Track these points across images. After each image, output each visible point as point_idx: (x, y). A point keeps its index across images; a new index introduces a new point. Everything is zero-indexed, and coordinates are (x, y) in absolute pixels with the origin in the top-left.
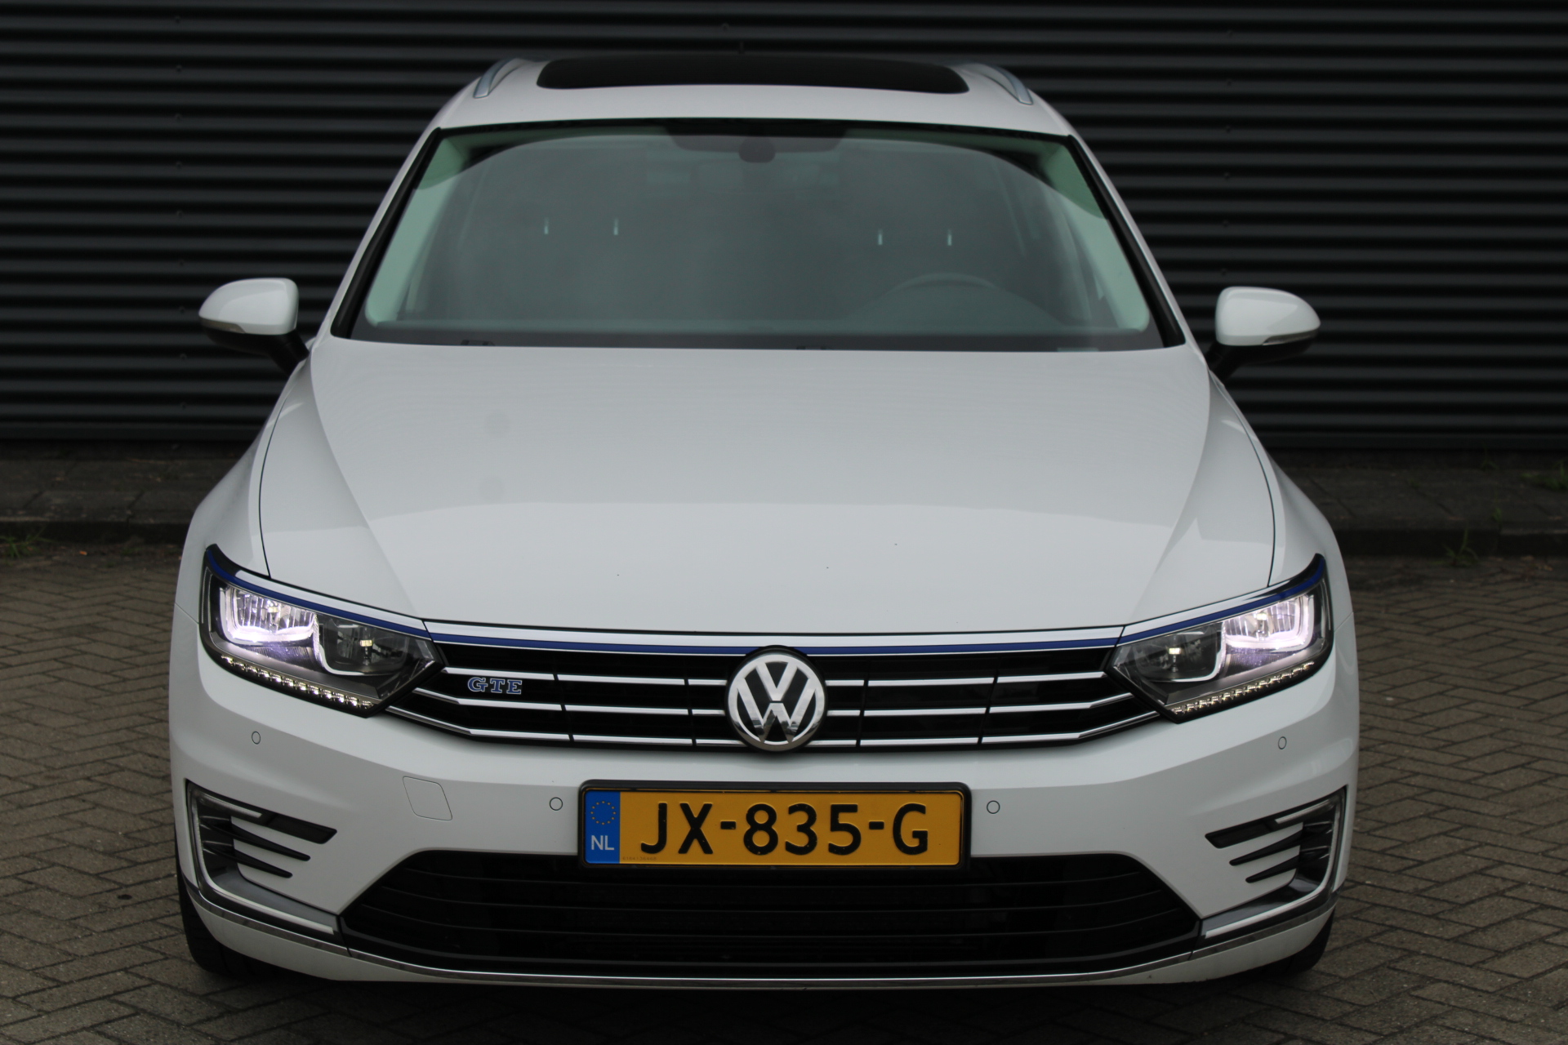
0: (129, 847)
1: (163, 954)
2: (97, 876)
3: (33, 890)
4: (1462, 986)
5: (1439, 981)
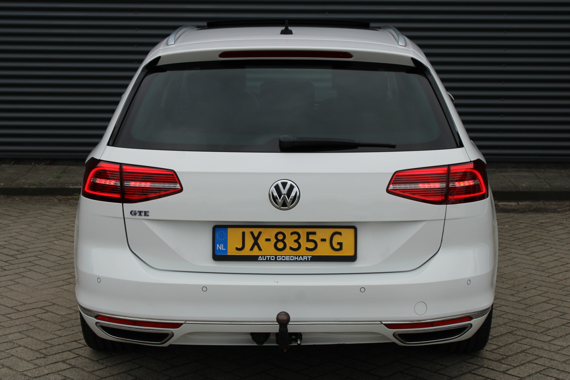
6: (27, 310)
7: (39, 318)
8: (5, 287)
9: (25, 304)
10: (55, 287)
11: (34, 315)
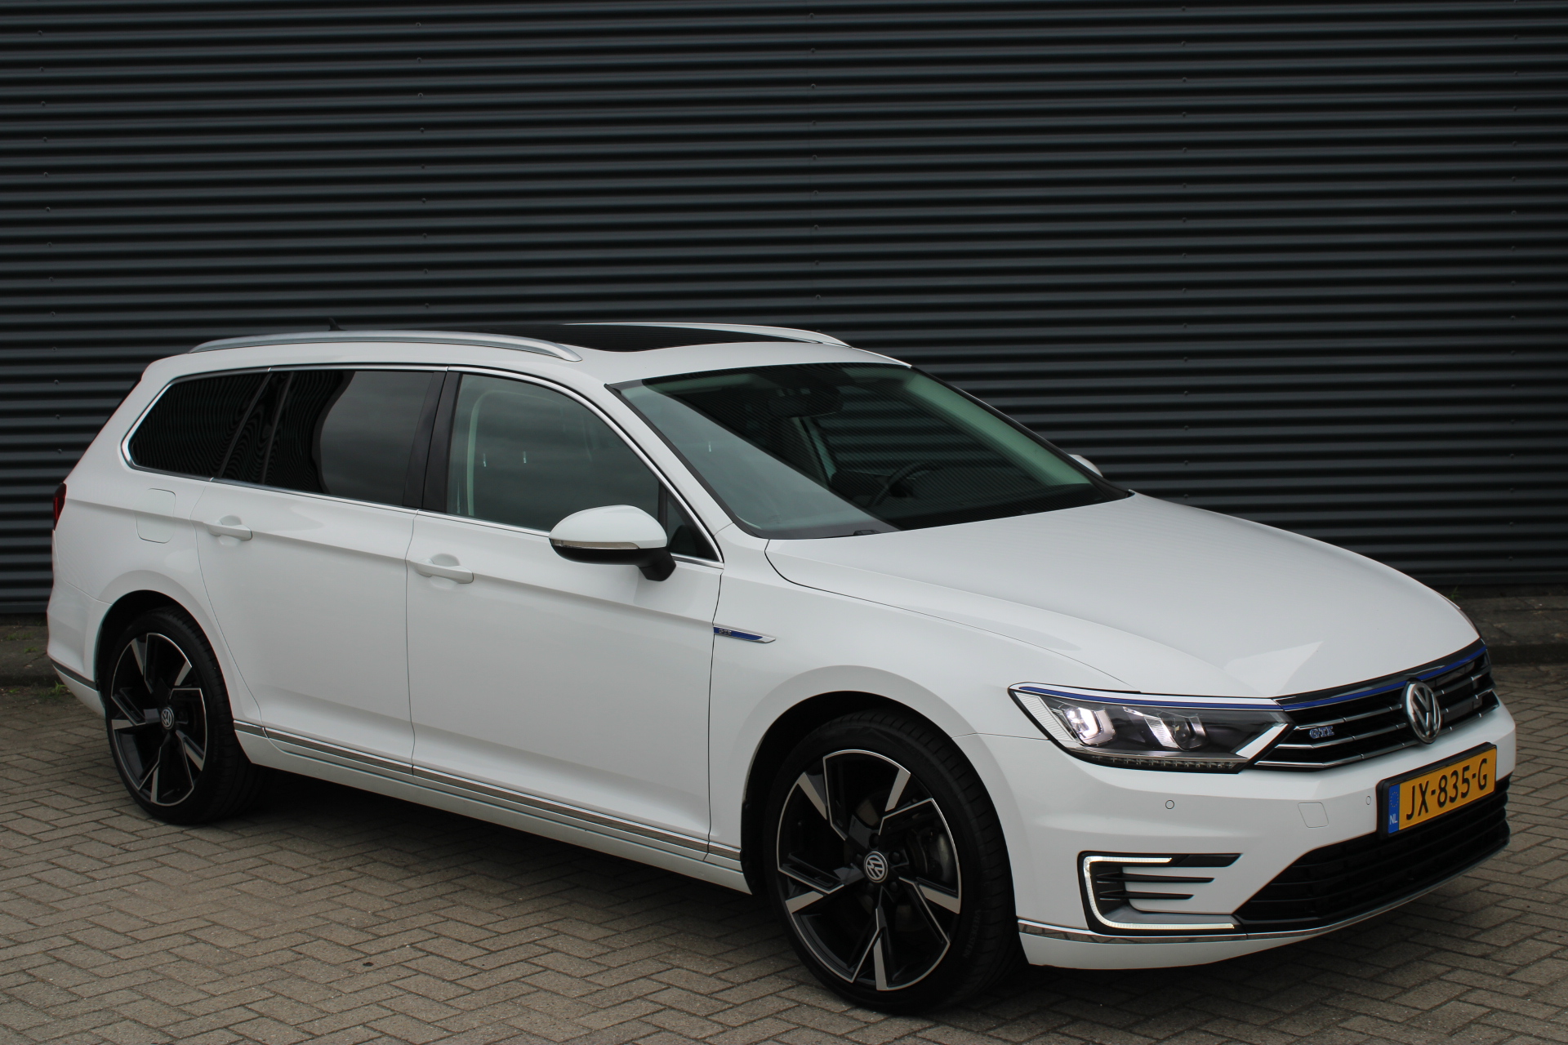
0: (374, 923)
1: (392, 1010)
2: (350, 947)
3: (302, 959)
4: (1377, 1018)
5: (1360, 1014)
6: (154, 939)
7: (177, 956)
8: (118, 888)
9: (154, 924)
10: (223, 887)
11: (167, 950)
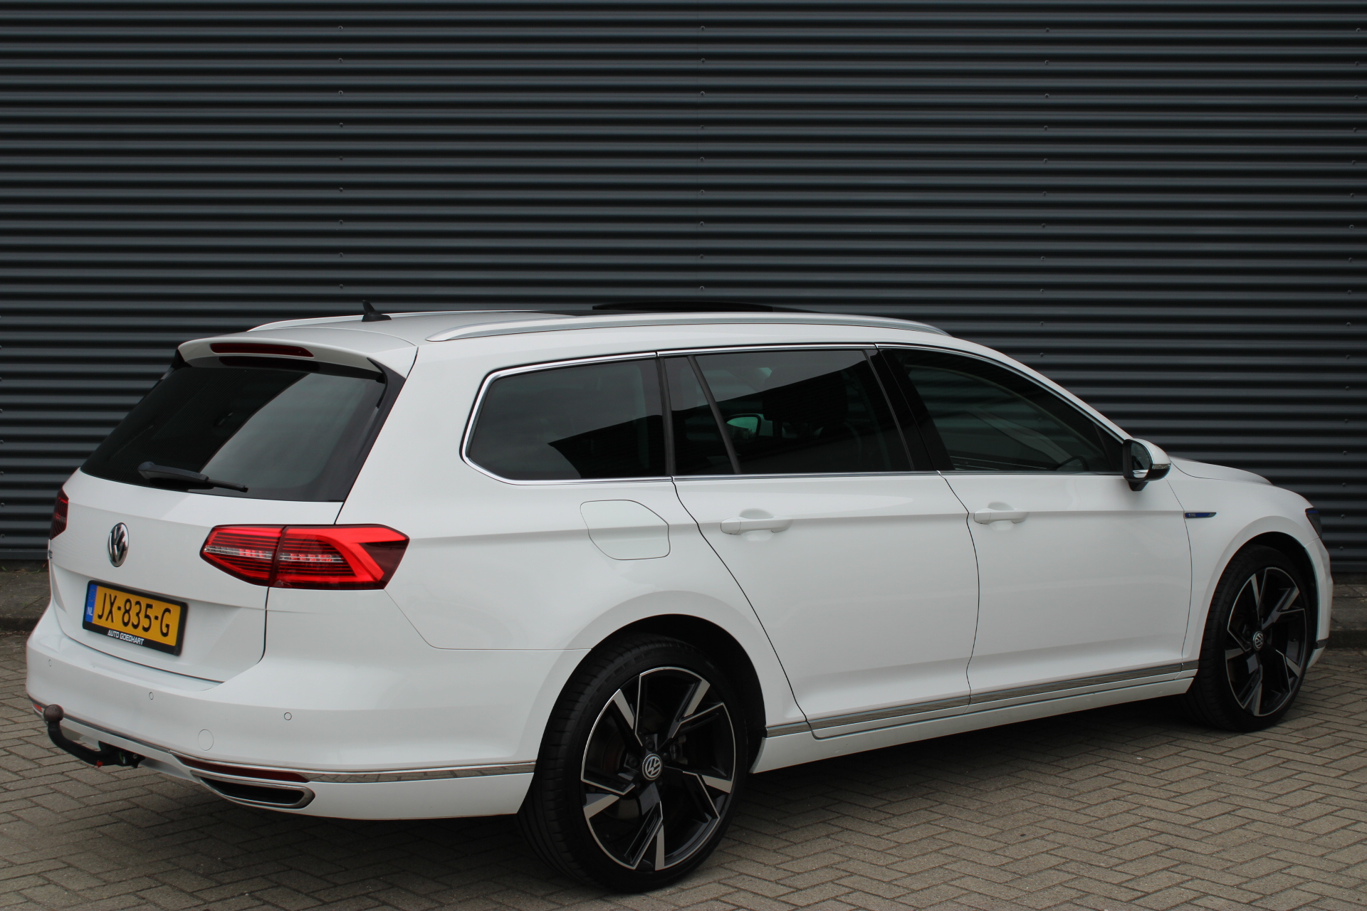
7: (26, 897)
